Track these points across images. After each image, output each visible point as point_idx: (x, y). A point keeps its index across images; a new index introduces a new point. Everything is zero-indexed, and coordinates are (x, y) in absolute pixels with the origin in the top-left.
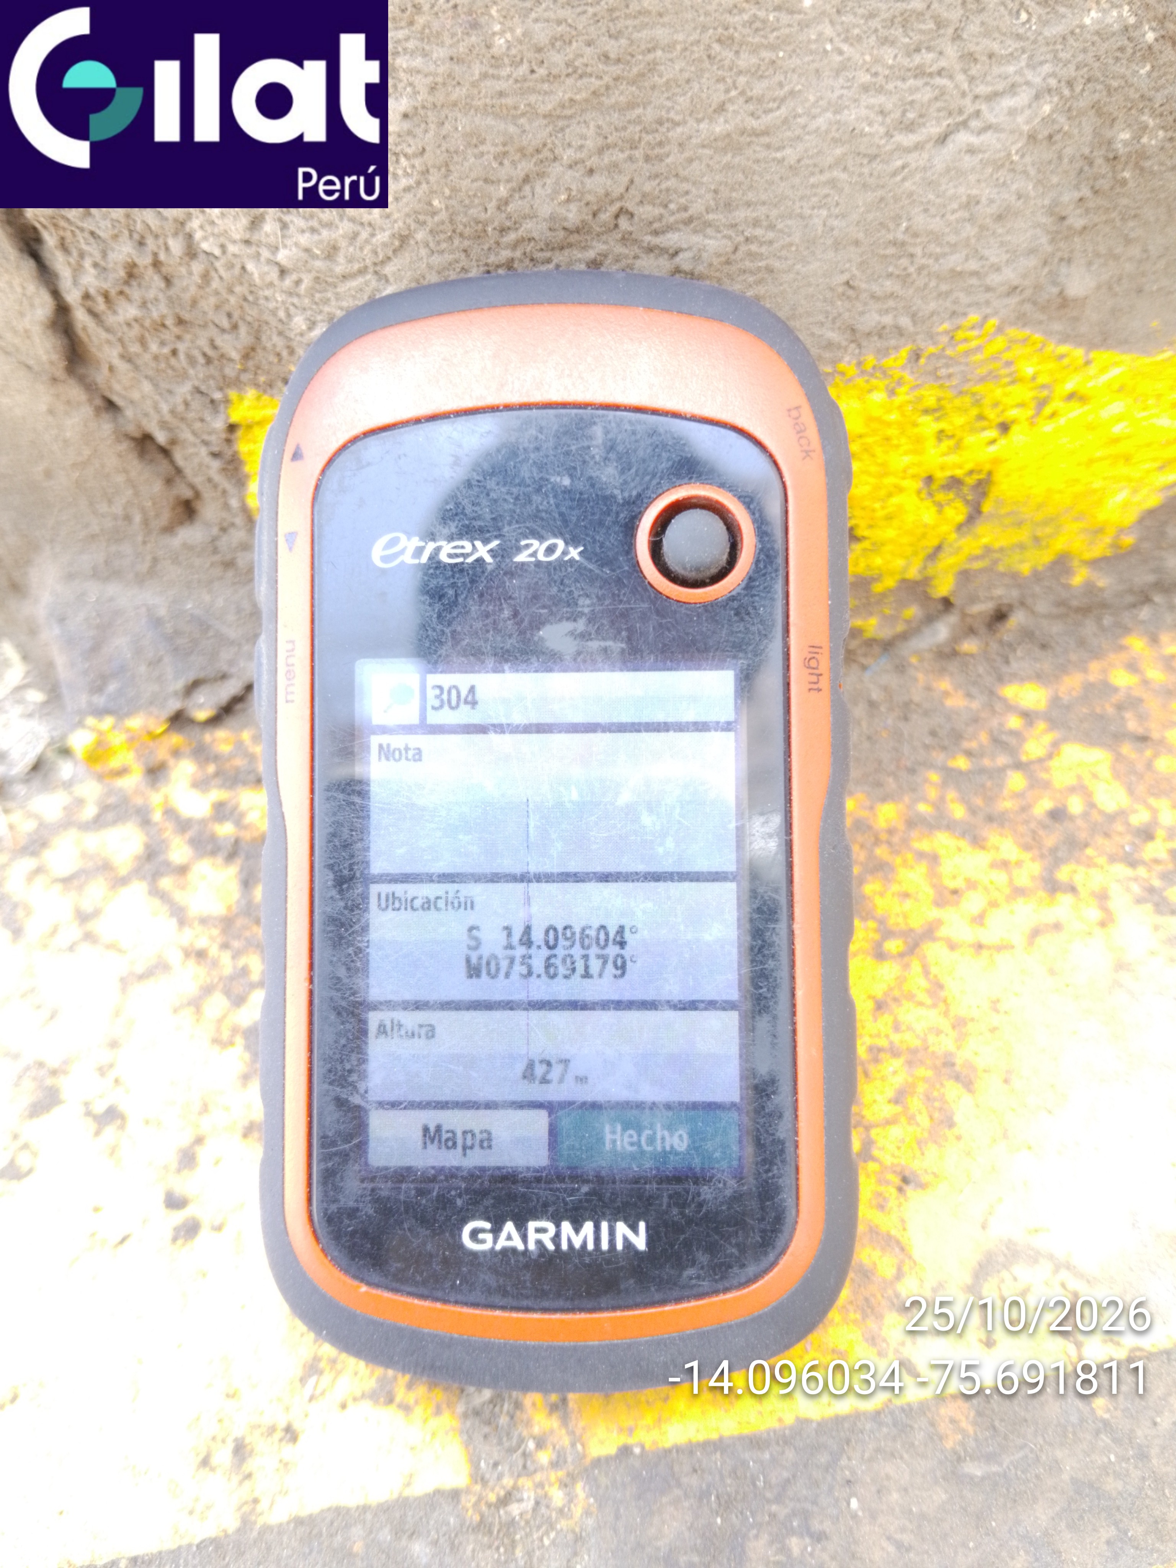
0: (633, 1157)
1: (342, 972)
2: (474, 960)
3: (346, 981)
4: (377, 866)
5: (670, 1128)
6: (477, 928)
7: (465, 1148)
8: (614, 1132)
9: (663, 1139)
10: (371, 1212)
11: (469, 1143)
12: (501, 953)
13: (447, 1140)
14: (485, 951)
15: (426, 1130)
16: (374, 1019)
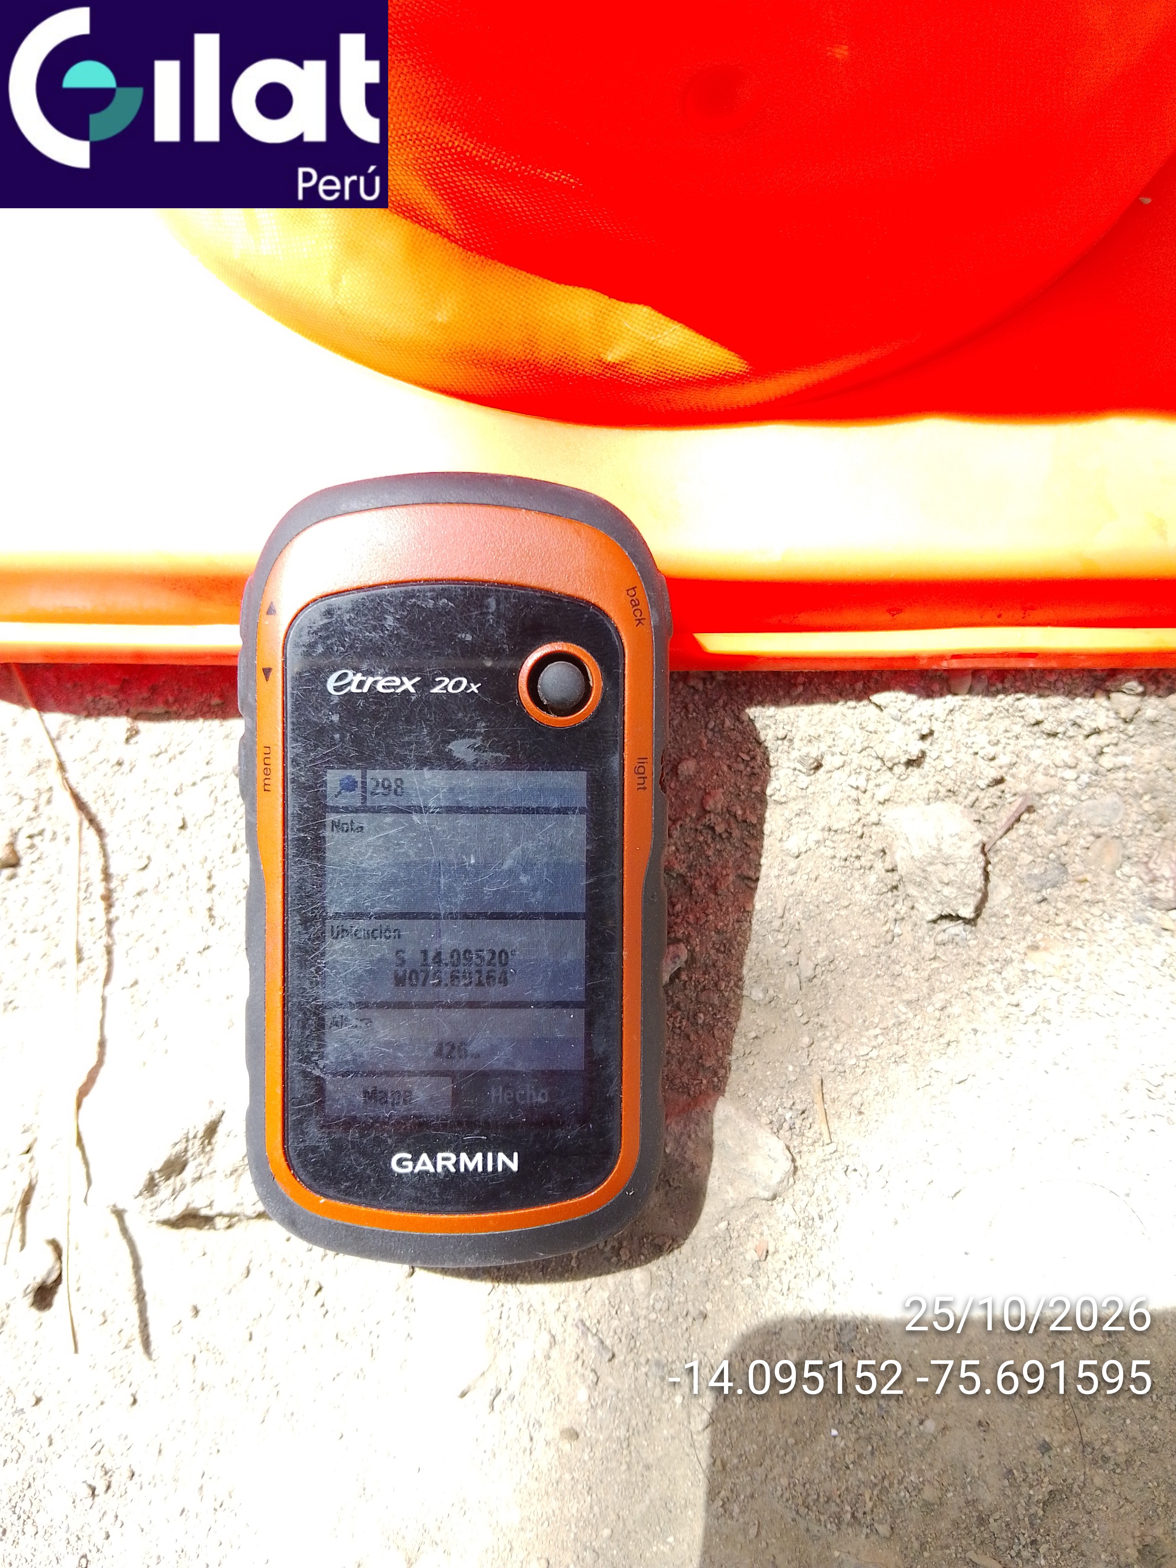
0: (510, 1109)
1: (307, 985)
2: (400, 974)
3: (309, 990)
5: (536, 1089)
6: (403, 951)
7: (393, 1103)
8: (497, 1092)
9: (531, 1096)
10: (328, 1148)
11: (396, 1100)
12: (418, 968)
13: (381, 1098)
14: (408, 968)
15: (366, 1093)
16: (328, 1015)
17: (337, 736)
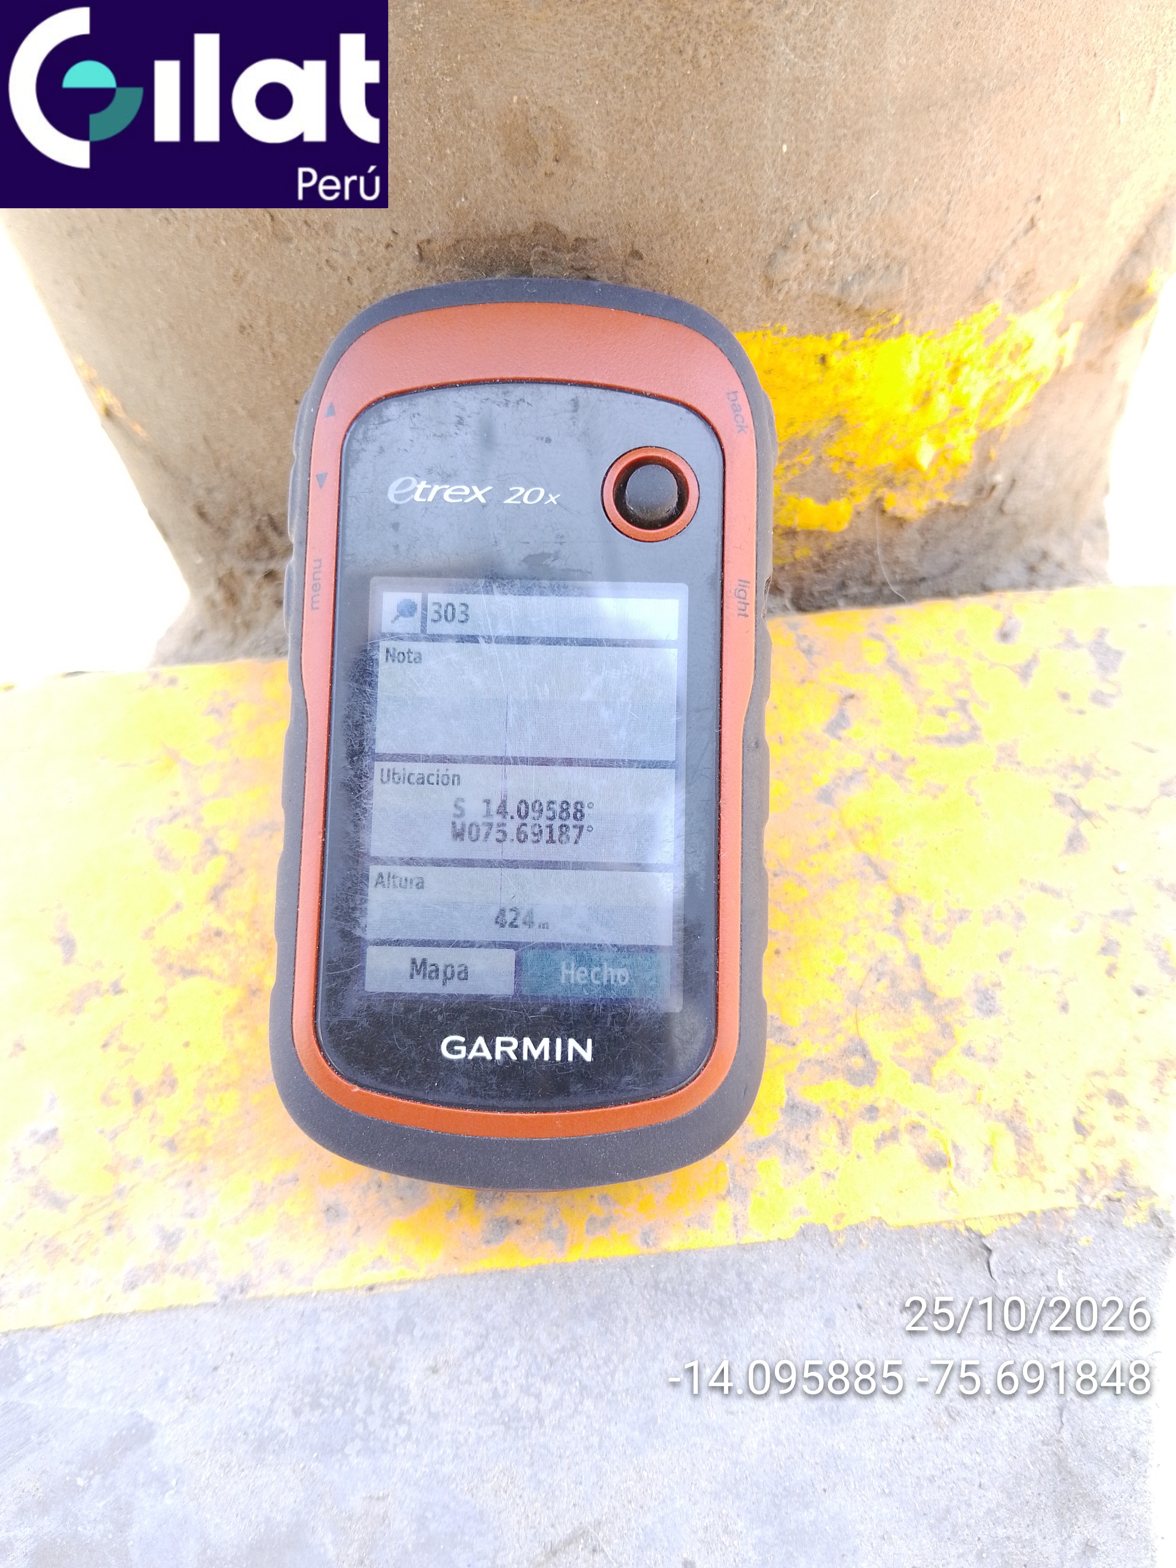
0: (584, 986)
1: (351, 828)
2: (459, 827)
3: (353, 835)
4: (381, 746)
5: (616, 966)
6: (463, 800)
7: (445, 979)
8: (568, 967)
9: (609, 973)
10: (366, 1025)
11: (449, 975)
12: (480, 820)
13: (431, 971)
14: (468, 819)
15: (414, 962)
16: (374, 871)
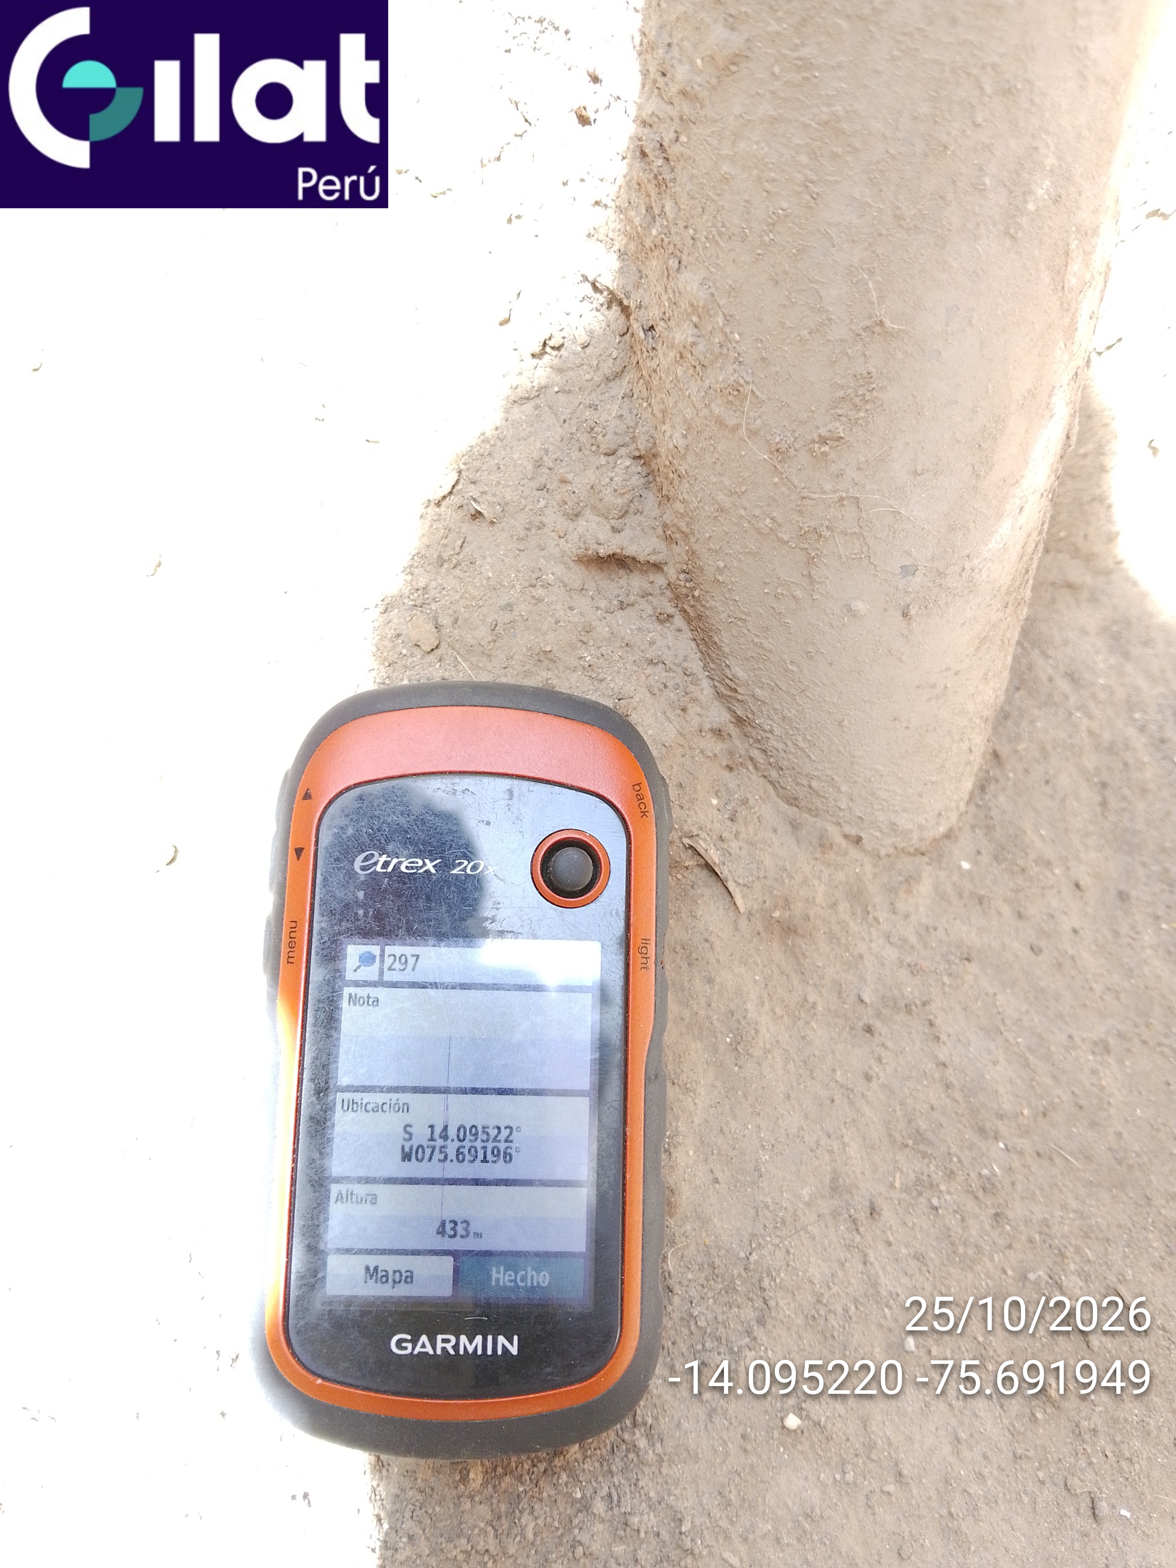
0: (512, 1289)
1: (316, 1156)
2: (407, 1149)
3: (319, 1162)
4: (344, 1080)
5: (538, 1270)
6: (410, 1125)
7: (394, 1281)
8: (498, 1272)
9: (532, 1277)
10: (328, 1326)
11: (397, 1280)
12: (425, 1144)
13: (382, 1277)
14: (415, 1143)
15: (367, 1269)
16: (334, 1189)
17: (361, 912)
